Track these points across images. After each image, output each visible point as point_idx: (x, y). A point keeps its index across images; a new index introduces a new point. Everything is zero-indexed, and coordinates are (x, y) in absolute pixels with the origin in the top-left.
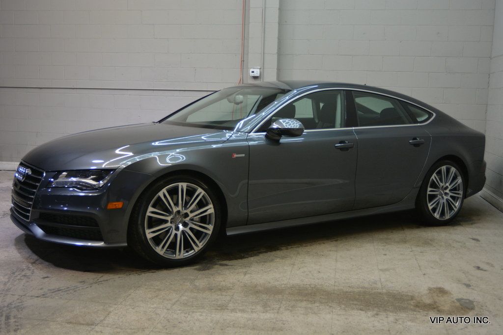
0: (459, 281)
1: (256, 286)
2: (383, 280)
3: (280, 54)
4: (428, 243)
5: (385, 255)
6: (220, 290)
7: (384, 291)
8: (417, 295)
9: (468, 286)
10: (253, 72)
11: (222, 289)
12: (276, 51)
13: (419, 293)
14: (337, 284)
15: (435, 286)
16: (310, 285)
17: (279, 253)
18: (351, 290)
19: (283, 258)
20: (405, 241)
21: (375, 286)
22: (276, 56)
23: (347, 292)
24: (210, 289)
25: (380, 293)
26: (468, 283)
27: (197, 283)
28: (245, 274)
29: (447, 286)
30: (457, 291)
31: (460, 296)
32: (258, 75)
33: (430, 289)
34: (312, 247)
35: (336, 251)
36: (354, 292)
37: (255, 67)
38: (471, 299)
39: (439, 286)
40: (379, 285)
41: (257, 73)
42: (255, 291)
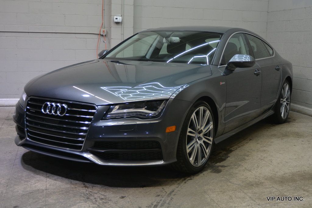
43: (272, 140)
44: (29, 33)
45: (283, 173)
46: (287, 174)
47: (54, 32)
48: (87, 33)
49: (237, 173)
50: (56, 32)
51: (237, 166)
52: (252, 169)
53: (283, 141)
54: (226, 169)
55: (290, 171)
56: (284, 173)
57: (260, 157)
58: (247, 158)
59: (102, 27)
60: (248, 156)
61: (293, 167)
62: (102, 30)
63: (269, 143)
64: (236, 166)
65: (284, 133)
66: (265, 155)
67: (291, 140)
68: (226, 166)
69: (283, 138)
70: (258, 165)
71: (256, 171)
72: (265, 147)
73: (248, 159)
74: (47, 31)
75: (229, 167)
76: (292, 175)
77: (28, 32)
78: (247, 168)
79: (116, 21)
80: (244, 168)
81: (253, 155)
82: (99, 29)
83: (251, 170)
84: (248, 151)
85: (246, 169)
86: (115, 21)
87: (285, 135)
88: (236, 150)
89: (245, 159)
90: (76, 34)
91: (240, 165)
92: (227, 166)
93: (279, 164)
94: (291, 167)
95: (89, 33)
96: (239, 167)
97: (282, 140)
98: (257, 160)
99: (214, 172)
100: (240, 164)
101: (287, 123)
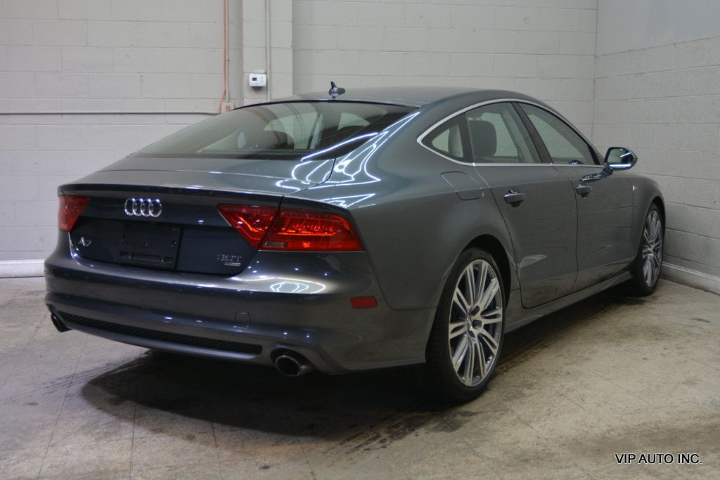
3: (296, 49)
10: (254, 79)
12: (290, 44)
22: (290, 53)
32: (264, 84)
37: (256, 71)
41: (261, 80)
43: (596, 347)
44: (64, 116)
45: (605, 429)
46: (613, 430)
47: (119, 112)
48: (191, 111)
49: (495, 431)
50: (122, 112)
51: (499, 412)
52: (535, 419)
53: (619, 349)
54: (474, 419)
55: (623, 423)
56: (608, 428)
57: (557, 389)
58: (527, 392)
59: (224, 98)
60: (530, 386)
61: (631, 414)
62: (225, 104)
63: (587, 354)
64: (497, 413)
65: (625, 330)
66: (572, 384)
67: (639, 346)
68: (474, 414)
69: (621, 340)
70: (549, 410)
71: (543, 424)
72: (574, 363)
73: (530, 395)
74: (102, 110)
75: (480, 416)
76: (625, 434)
77: (62, 114)
78: (523, 418)
79: (253, 83)
80: (515, 418)
81: (542, 384)
82: (218, 104)
83: (530, 422)
84: (534, 376)
85: (519, 418)
86: (251, 85)
87: (629, 334)
88: (505, 373)
89: (523, 395)
90: (167, 115)
91: (508, 409)
92: (477, 413)
93: (599, 405)
94: (627, 414)
95: (194, 112)
96: (504, 414)
97: (618, 345)
98: (550, 397)
99: (443, 429)
100: (509, 407)
101: (638, 305)
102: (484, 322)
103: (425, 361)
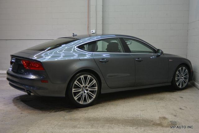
0: (172, 114)
1: (89, 118)
2: (141, 114)
3: (103, 24)
4: (162, 99)
5: (144, 104)
6: (75, 120)
7: (141, 119)
8: (154, 120)
9: (175, 116)
10: (92, 31)
11: (76, 120)
12: (101, 23)
13: (155, 119)
14: (122, 116)
15: (162, 116)
16: (111, 117)
17: (101, 105)
18: (128, 118)
19: (102, 106)
20: (152, 99)
21: (138, 116)
22: (101, 25)
23: (126, 119)
24: (71, 120)
25: (139, 120)
26: (176, 115)
27: (66, 117)
28: (86, 113)
29: (167, 116)
30: (171, 118)
31: (172, 120)
33: (160, 118)
34: (114, 102)
35: (124, 103)
36: (129, 119)
38: (176, 121)
39: (164, 116)
40: (139, 116)
42: (89, 120)
102: (89, 90)
103: (65, 96)
